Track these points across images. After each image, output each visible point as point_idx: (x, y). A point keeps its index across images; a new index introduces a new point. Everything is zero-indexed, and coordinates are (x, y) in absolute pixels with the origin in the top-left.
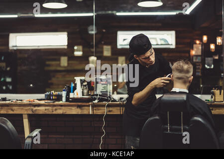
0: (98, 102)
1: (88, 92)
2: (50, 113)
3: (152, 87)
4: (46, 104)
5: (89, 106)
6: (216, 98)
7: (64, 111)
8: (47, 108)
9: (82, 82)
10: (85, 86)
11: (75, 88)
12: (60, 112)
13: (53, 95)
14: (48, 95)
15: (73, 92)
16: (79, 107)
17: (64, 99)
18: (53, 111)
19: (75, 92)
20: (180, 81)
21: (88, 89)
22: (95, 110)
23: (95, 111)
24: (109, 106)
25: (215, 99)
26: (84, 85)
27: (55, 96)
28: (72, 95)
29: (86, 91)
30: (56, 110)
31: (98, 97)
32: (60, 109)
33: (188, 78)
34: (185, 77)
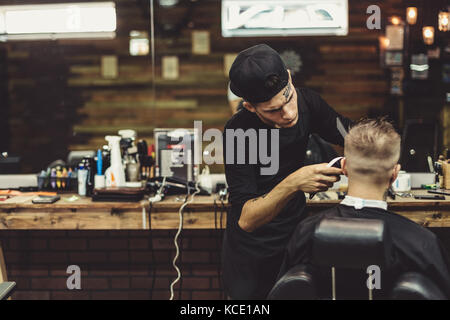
0: (163, 199)
1: (140, 171)
2: (46, 228)
3: (290, 189)
4: (36, 206)
5: (139, 210)
6: (447, 181)
7: (81, 223)
8: (39, 215)
9: (125, 145)
10: (134, 155)
11: (107, 163)
12: (70, 224)
13: (56, 179)
14: (44, 178)
15: (103, 173)
16: (116, 212)
17: (82, 189)
18: (53, 223)
19: (108, 172)
20: (367, 178)
21: (139, 165)
22: (155, 218)
23: (153, 222)
24: (189, 209)
25: (444, 184)
26: (129, 155)
27: (62, 180)
28: (99, 182)
29: (134, 170)
30: (60, 219)
31: (164, 183)
32: (71, 217)
33: (387, 170)
34: (379, 170)
